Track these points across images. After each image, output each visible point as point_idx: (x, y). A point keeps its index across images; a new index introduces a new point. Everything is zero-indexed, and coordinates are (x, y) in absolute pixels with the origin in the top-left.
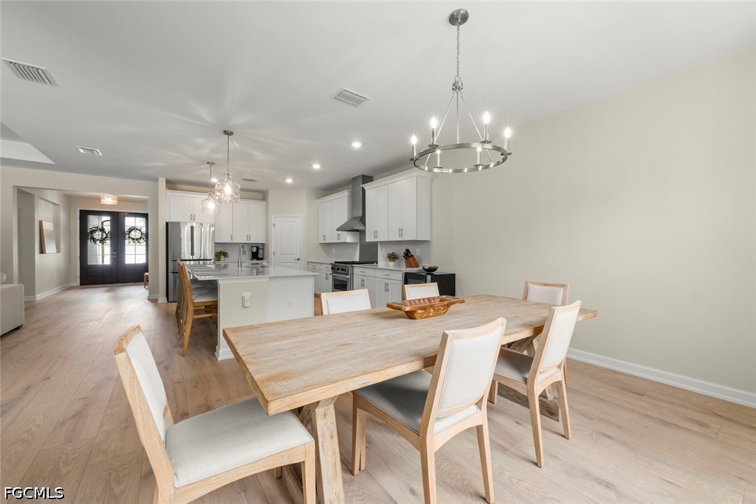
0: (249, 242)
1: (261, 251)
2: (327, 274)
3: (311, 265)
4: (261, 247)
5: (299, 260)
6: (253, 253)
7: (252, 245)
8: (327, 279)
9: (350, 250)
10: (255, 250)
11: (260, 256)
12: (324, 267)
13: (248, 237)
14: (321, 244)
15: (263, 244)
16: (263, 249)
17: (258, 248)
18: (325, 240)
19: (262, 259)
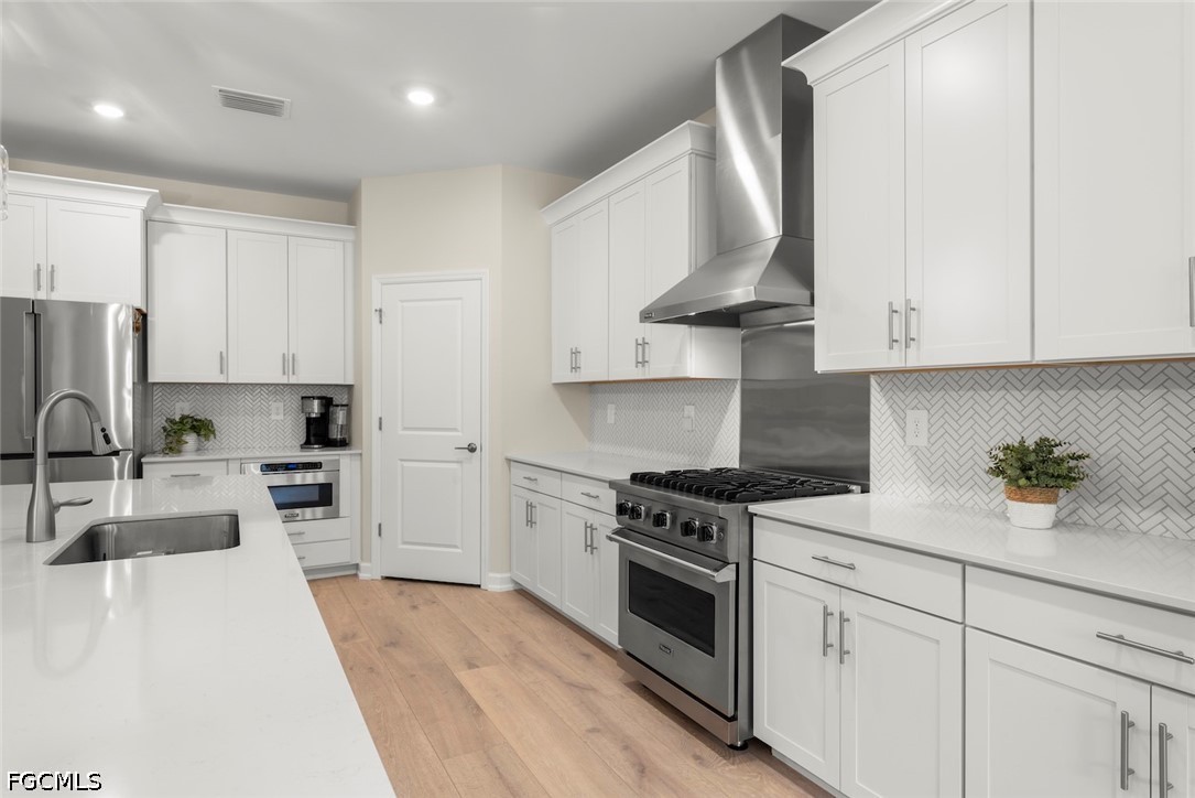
0: (293, 380)
1: (340, 416)
2: (590, 528)
3: (519, 473)
4: (339, 398)
5: (472, 449)
6: (309, 421)
7: (306, 394)
8: (591, 547)
9: (690, 410)
10: (315, 408)
11: (335, 434)
12: (575, 489)
13: (289, 363)
14: (557, 385)
15: (350, 388)
16: (348, 407)
17: (327, 403)
18: (575, 368)
19: (343, 444)
